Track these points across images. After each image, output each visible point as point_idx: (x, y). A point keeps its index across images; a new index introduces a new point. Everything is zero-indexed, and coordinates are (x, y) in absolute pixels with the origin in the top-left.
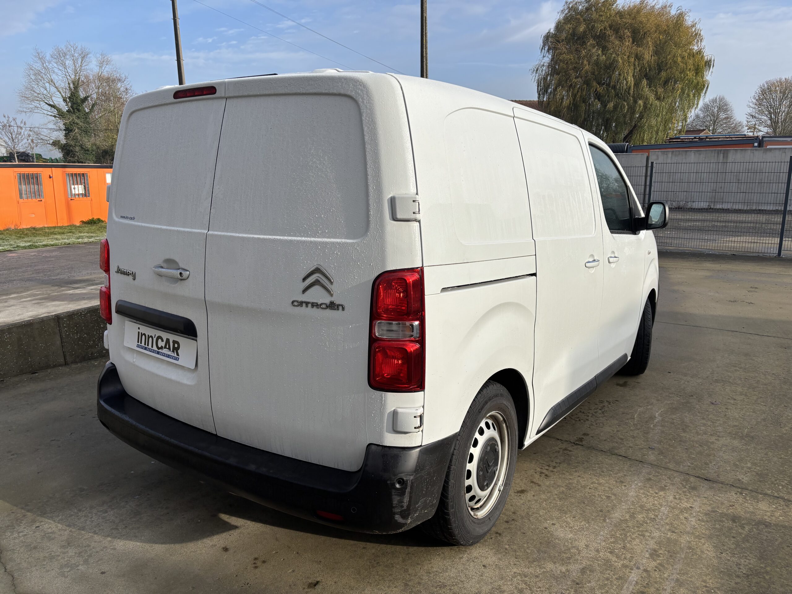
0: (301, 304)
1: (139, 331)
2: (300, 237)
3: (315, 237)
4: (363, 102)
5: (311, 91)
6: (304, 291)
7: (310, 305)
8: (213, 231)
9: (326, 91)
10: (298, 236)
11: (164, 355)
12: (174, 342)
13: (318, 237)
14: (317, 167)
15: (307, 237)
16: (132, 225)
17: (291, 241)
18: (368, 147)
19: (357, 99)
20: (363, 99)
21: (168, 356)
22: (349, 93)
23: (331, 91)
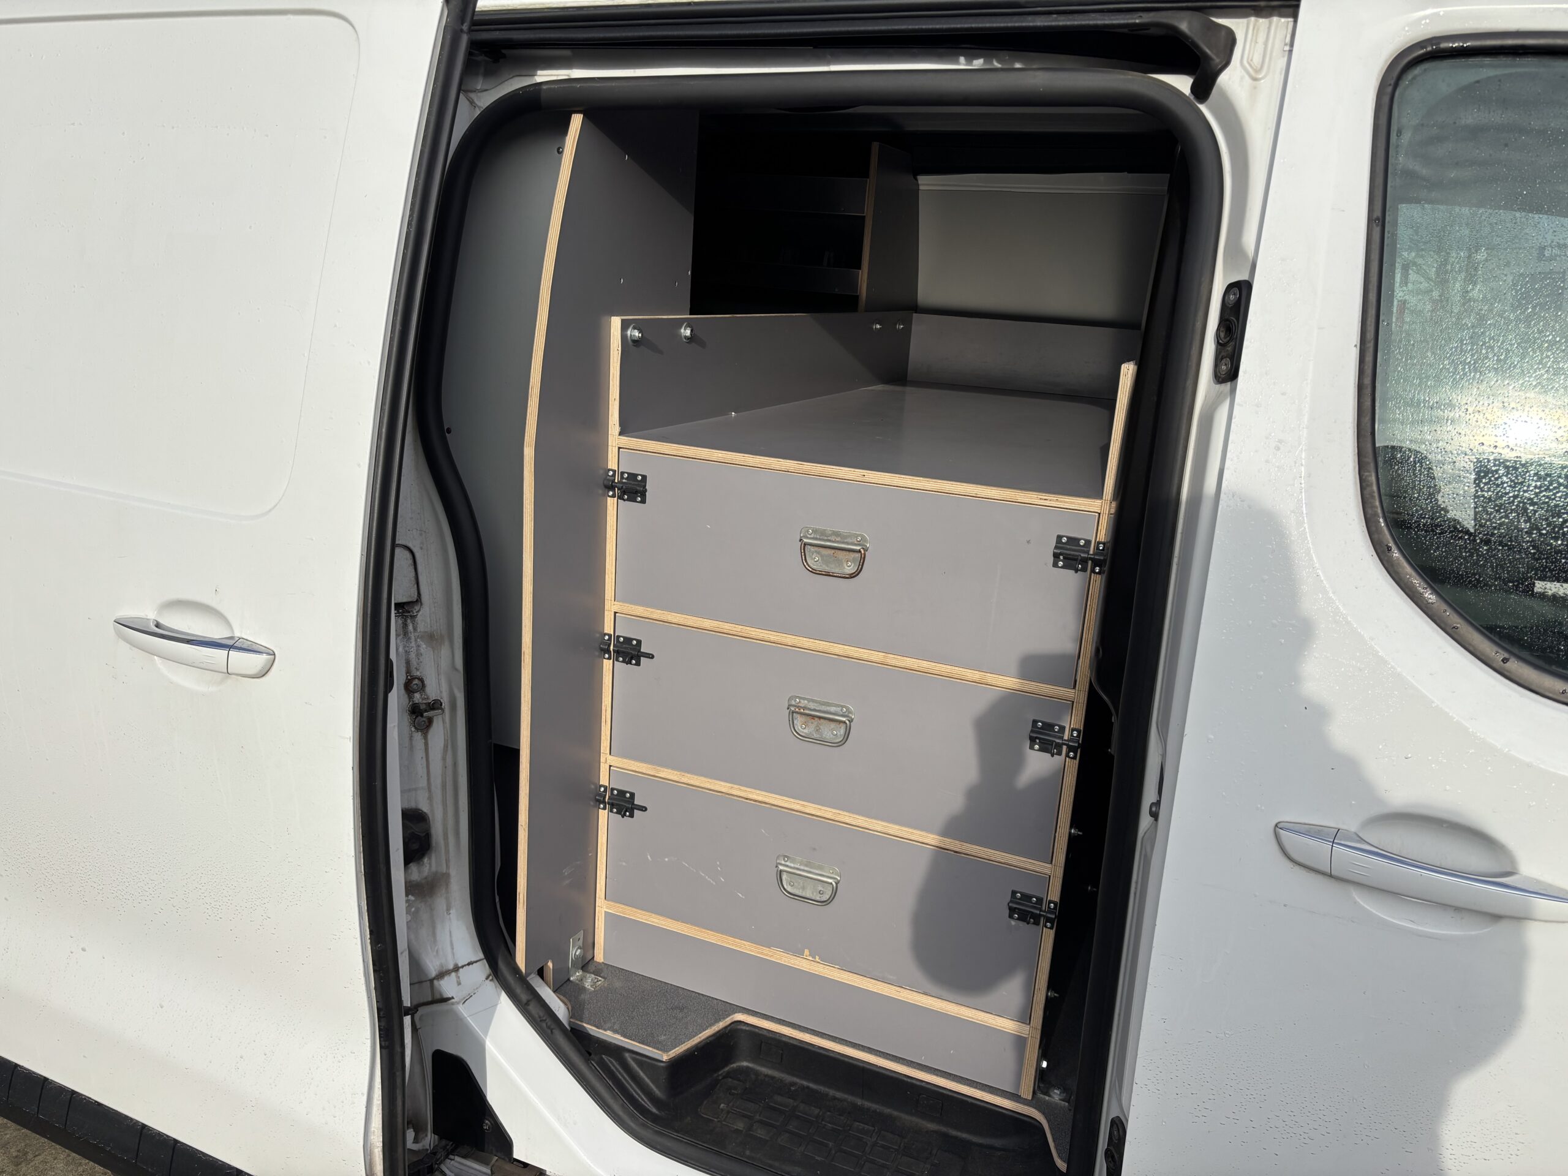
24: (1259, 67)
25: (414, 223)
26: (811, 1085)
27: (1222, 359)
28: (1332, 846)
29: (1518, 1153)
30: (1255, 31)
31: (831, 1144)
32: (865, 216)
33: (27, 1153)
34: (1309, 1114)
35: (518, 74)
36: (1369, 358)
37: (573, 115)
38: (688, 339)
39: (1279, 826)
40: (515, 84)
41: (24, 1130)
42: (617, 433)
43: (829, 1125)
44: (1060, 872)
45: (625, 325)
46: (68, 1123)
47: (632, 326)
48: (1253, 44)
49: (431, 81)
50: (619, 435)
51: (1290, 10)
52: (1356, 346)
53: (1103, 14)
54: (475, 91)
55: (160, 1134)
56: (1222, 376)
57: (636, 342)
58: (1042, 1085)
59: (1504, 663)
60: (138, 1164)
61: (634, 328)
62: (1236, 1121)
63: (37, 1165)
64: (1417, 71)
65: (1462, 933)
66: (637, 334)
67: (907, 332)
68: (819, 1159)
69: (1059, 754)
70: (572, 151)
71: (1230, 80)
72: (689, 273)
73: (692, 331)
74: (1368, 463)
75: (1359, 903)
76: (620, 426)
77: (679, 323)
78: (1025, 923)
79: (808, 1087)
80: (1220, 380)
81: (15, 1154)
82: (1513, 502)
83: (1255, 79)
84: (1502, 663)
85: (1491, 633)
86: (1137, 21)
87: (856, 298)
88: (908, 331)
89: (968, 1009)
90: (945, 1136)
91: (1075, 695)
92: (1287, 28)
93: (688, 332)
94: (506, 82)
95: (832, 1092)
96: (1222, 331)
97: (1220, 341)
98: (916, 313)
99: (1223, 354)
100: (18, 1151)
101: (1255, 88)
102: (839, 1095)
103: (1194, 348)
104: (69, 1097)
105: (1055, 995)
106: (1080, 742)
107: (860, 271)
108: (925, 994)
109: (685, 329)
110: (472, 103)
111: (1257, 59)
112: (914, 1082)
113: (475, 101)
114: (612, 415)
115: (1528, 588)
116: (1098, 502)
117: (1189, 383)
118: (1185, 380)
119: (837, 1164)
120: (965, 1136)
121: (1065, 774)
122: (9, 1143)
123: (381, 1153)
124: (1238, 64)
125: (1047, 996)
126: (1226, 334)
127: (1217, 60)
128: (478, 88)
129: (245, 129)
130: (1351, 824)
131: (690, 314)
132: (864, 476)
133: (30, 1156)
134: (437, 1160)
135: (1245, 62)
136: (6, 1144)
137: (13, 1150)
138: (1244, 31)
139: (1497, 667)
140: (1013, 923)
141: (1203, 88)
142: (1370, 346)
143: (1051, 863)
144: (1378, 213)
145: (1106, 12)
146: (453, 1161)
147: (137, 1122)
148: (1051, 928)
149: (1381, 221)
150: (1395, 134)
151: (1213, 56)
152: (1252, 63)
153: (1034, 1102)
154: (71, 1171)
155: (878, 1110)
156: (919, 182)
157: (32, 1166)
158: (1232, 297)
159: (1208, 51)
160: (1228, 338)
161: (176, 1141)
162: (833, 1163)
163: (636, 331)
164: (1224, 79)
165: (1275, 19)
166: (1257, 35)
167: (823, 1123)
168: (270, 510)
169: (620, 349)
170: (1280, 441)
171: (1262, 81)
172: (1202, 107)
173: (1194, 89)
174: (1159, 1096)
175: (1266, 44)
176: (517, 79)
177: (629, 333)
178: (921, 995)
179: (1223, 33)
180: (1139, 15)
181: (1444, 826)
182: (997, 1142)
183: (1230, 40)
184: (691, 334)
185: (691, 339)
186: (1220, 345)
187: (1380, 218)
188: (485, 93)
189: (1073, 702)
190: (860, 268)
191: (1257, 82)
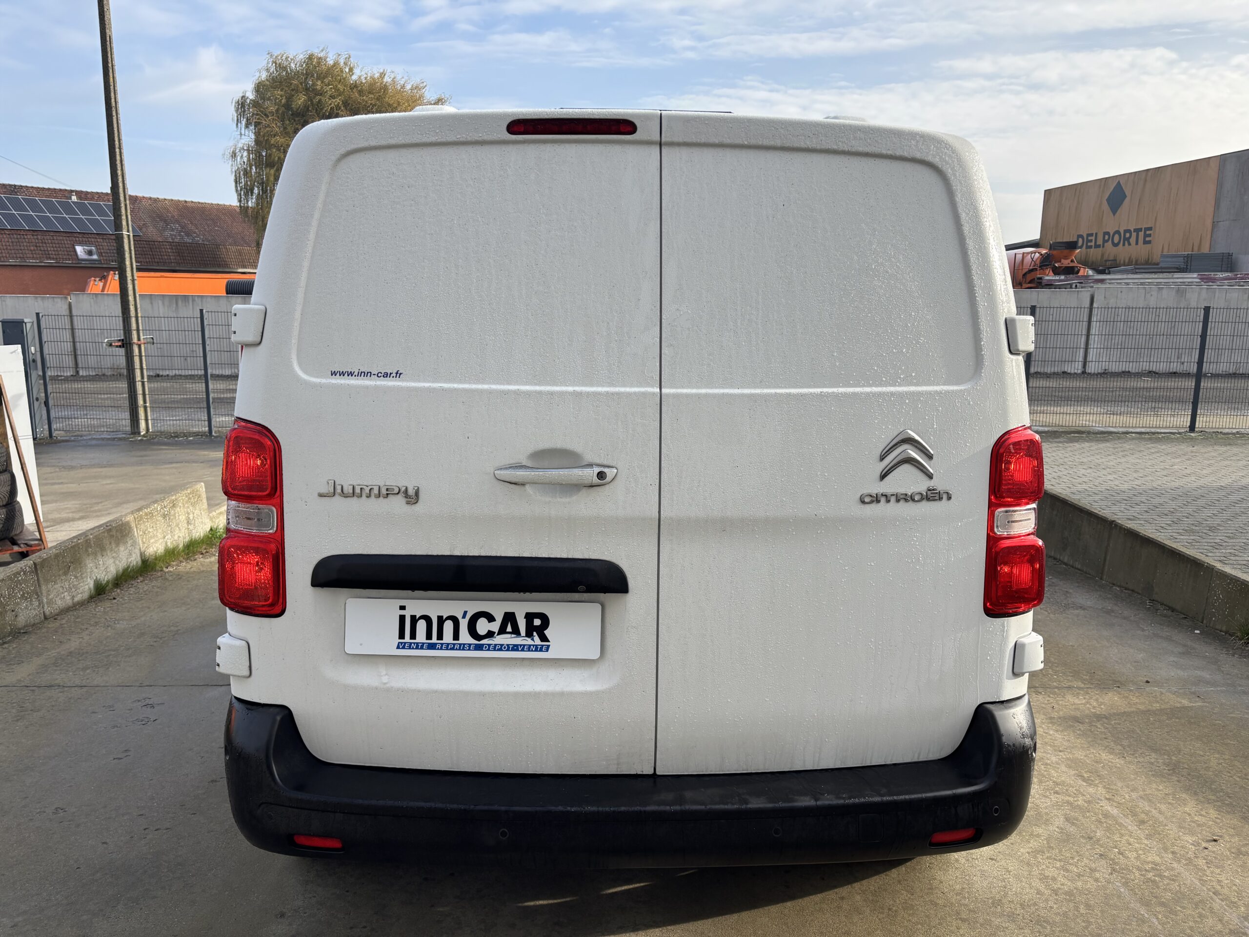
0: (876, 499)
1: (402, 612)
2: (867, 386)
3: (895, 386)
4: (955, 175)
5: (861, 149)
6: (883, 477)
7: (893, 499)
8: (671, 387)
9: (889, 152)
10: (864, 386)
11: (500, 648)
12: (530, 617)
13: (900, 385)
14: (887, 272)
15: (881, 385)
16: (401, 389)
17: (854, 394)
18: (970, 244)
19: (944, 169)
20: (953, 169)
21: (515, 648)
22: (930, 158)
23: (899, 153)
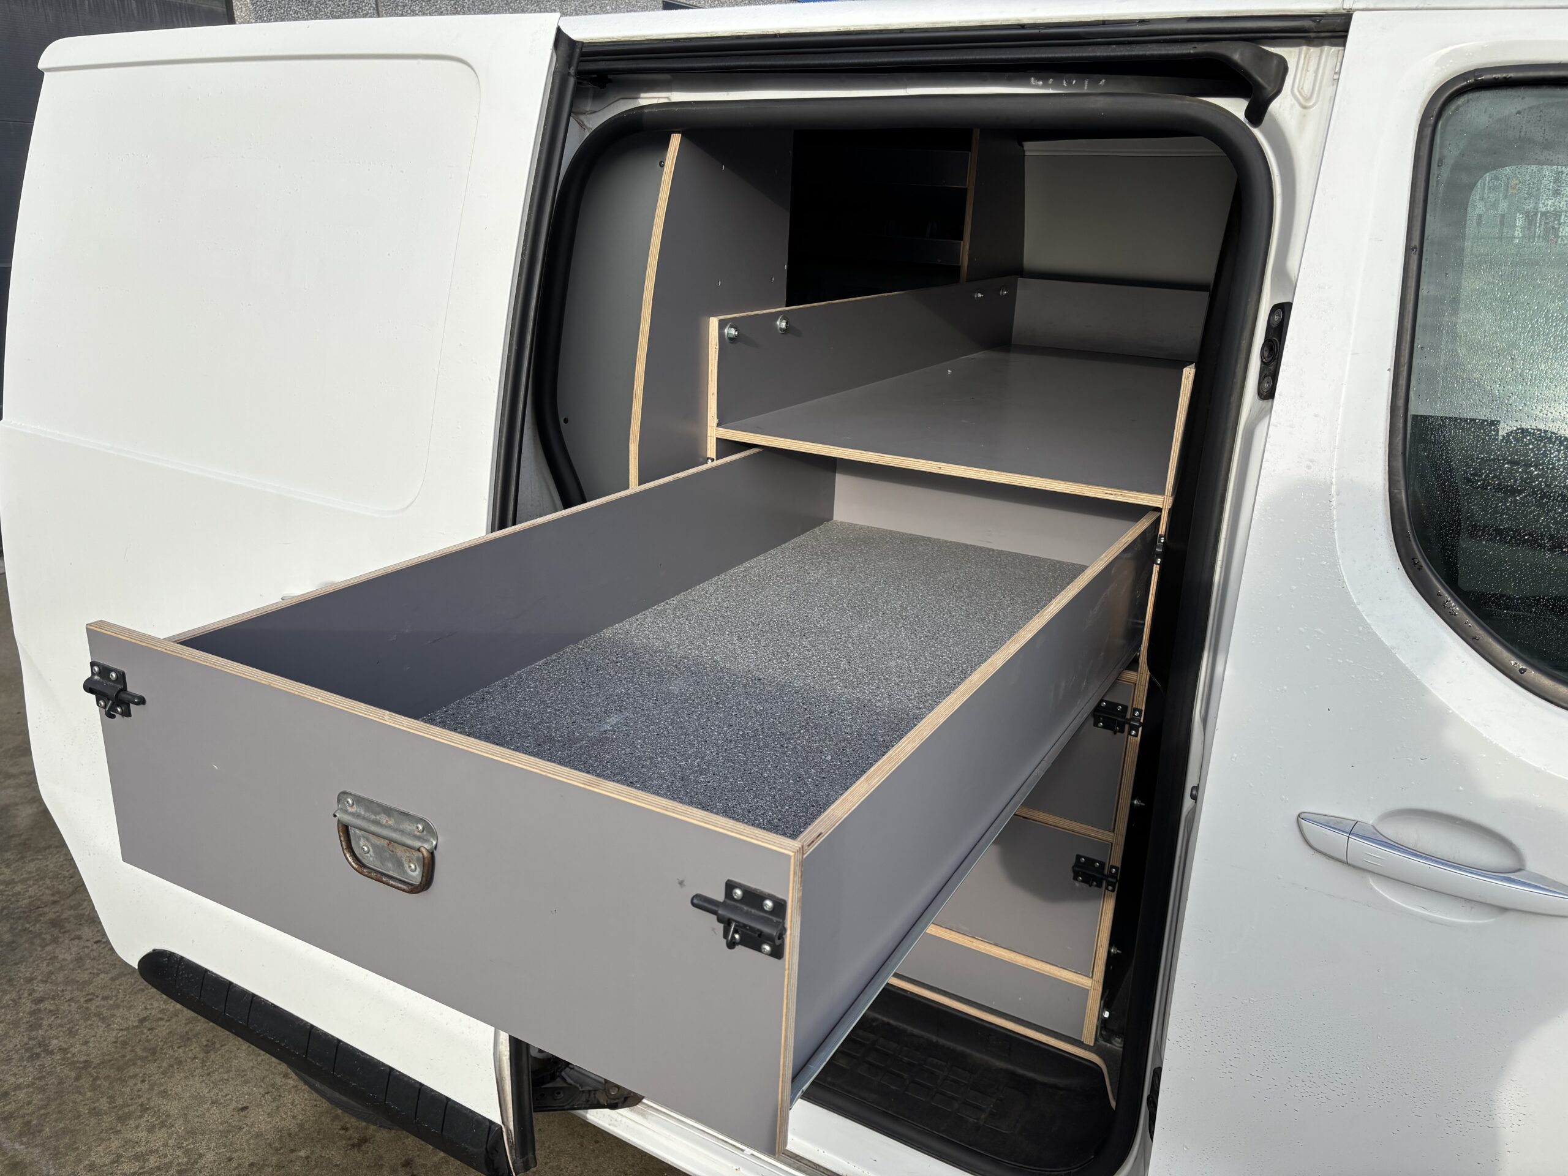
24: (1309, 95)
25: (527, 252)
26: (892, 1022)
27: (1265, 377)
28: (1349, 837)
29: (1520, 1123)
30: (1307, 59)
31: (905, 1076)
32: (966, 188)
33: (215, 1043)
34: (1326, 1077)
35: (623, 96)
36: (1403, 382)
37: (672, 135)
38: (784, 330)
39: (1302, 816)
40: (621, 107)
41: (211, 1024)
42: (715, 425)
43: (906, 1059)
44: (1121, 840)
45: (722, 325)
46: (250, 1021)
47: (729, 325)
48: (1304, 72)
49: (542, 122)
50: (717, 426)
51: (1341, 40)
52: (1389, 370)
53: (1159, 44)
54: (585, 114)
55: (326, 1034)
56: (1265, 394)
57: (732, 340)
58: (1104, 1033)
59: (1522, 673)
60: (308, 1058)
61: (731, 327)
62: (1260, 1079)
63: (224, 1053)
64: (1461, 101)
65: (1471, 921)
66: (733, 332)
67: (1011, 299)
68: (894, 1088)
69: (1122, 731)
70: (671, 168)
71: (1281, 107)
72: (786, 267)
73: (787, 323)
74: (1399, 481)
75: (1375, 889)
76: (718, 417)
77: (775, 316)
78: (1088, 885)
79: (888, 1024)
80: (1262, 397)
81: (205, 1043)
82: (1538, 520)
83: (1305, 107)
84: (1519, 672)
85: (1511, 644)
86: (1192, 51)
87: (958, 269)
88: (1013, 298)
89: (1035, 960)
90: (1013, 1075)
91: (1137, 678)
92: (1338, 57)
93: (783, 325)
94: (612, 105)
95: (910, 1029)
96: (1266, 350)
97: (1264, 360)
98: (1020, 277)
99: (1266, 372)
100: (208, 1041)
101: (1304, 116)
102: (916, 1031)
103: (1239, 366)
104: (250, 999)
105: (1118, 951)
106: (1142, 721)
107: (962, 242)
108: (996, 945)
109: (781, 322)
110: (582, 125)
111: (1307, 87)
112: (985, 1024)
113: (585, 123)
114: (710, 408)
115: (1549, 602)
116: (1160, 498)
117: (1234, 398)
118: (1230, 396)
119: (910, 1094)
120: (1031, 1075)
121: (1127, 750)
122: (200, 1033)
123: (509, 1061)
124: (1289, 92)
125: (1109, 952)
126: (1269, 353)
127: (1269, 89)
128: (588, 110)
129: (383, 165)
130: (1369, 818)
131: (787, 306)
132: (940, 468)
133: (217, 1046)
134: (558, 1069)
135: (1296, 91)
136: (197, 1035)
137: (203, 1040)
138: (1296, 59)
139: (1515, 677)
140: (1077, 884)
141: (1257, 113)
142: (1404, 370)
143: (1114, 832)
144: (1416, 242)
145: (1163, 42)
146: (572, 1070)
147: (307, 1023)
148: (1113, 891)
149: (1418, 250)
150: (1436, 165)
151: (1266, 85)
152: (1302, 91)
153: (1095, 1049)
154: (252, 1060)
155: (951, 1048)
156: (1025, 148)
157: (219, 1054)
158: (1276, 318)
159: (1260, 79)
160: (1271, 358)
161: (339, 1041)
162: (907, 1093)
163: (733, 329)
164: (1275, 107)
165: (1326, 48)
166: (1308, 63)
167: (900, 1056)
168: (407, 507)
169: (717, 347)
170: (1312, 461)
171: (1311, 110)
172: (1256, 132)
173: (1248, 114)
174: (1189, 1052)
175: (1316, 72)
176: (622, 101)
177: (726, 331)
178: (992, 946)
179: (1275, 62)
180: (1193, 46)
181: (1457, 823)
182: (1061, 1082)
183: (1282, 68)
184: (786, 327)
185: (785, 331)
186: (1264, 364)
187: (1418, 247)
188: (593, 115)
189: (1135, 684)
190: (962, 240)
191: (1307, 111)
